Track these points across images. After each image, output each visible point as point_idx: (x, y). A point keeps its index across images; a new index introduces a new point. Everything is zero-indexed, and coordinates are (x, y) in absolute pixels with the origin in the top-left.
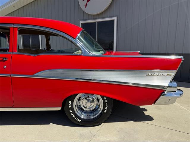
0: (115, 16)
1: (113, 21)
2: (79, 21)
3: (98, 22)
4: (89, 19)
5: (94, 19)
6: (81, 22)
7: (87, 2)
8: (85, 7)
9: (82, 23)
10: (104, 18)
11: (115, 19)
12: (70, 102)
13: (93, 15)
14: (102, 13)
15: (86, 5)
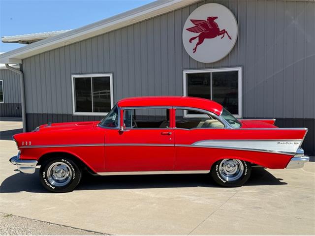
0: (239, 66)
1: (237, 72)
2: (182, 71)
3: (213, 73)
4: (198, 68)
5: (206, 68)
6: (185, 72)
7: (197, 45)
8: (194, 52)
9: (186, 74)
10: (222, 67)
11: (240, 70)
12: (217, 166)
13: (205, 63)
14: (219, 61)
15: (195, 49)
